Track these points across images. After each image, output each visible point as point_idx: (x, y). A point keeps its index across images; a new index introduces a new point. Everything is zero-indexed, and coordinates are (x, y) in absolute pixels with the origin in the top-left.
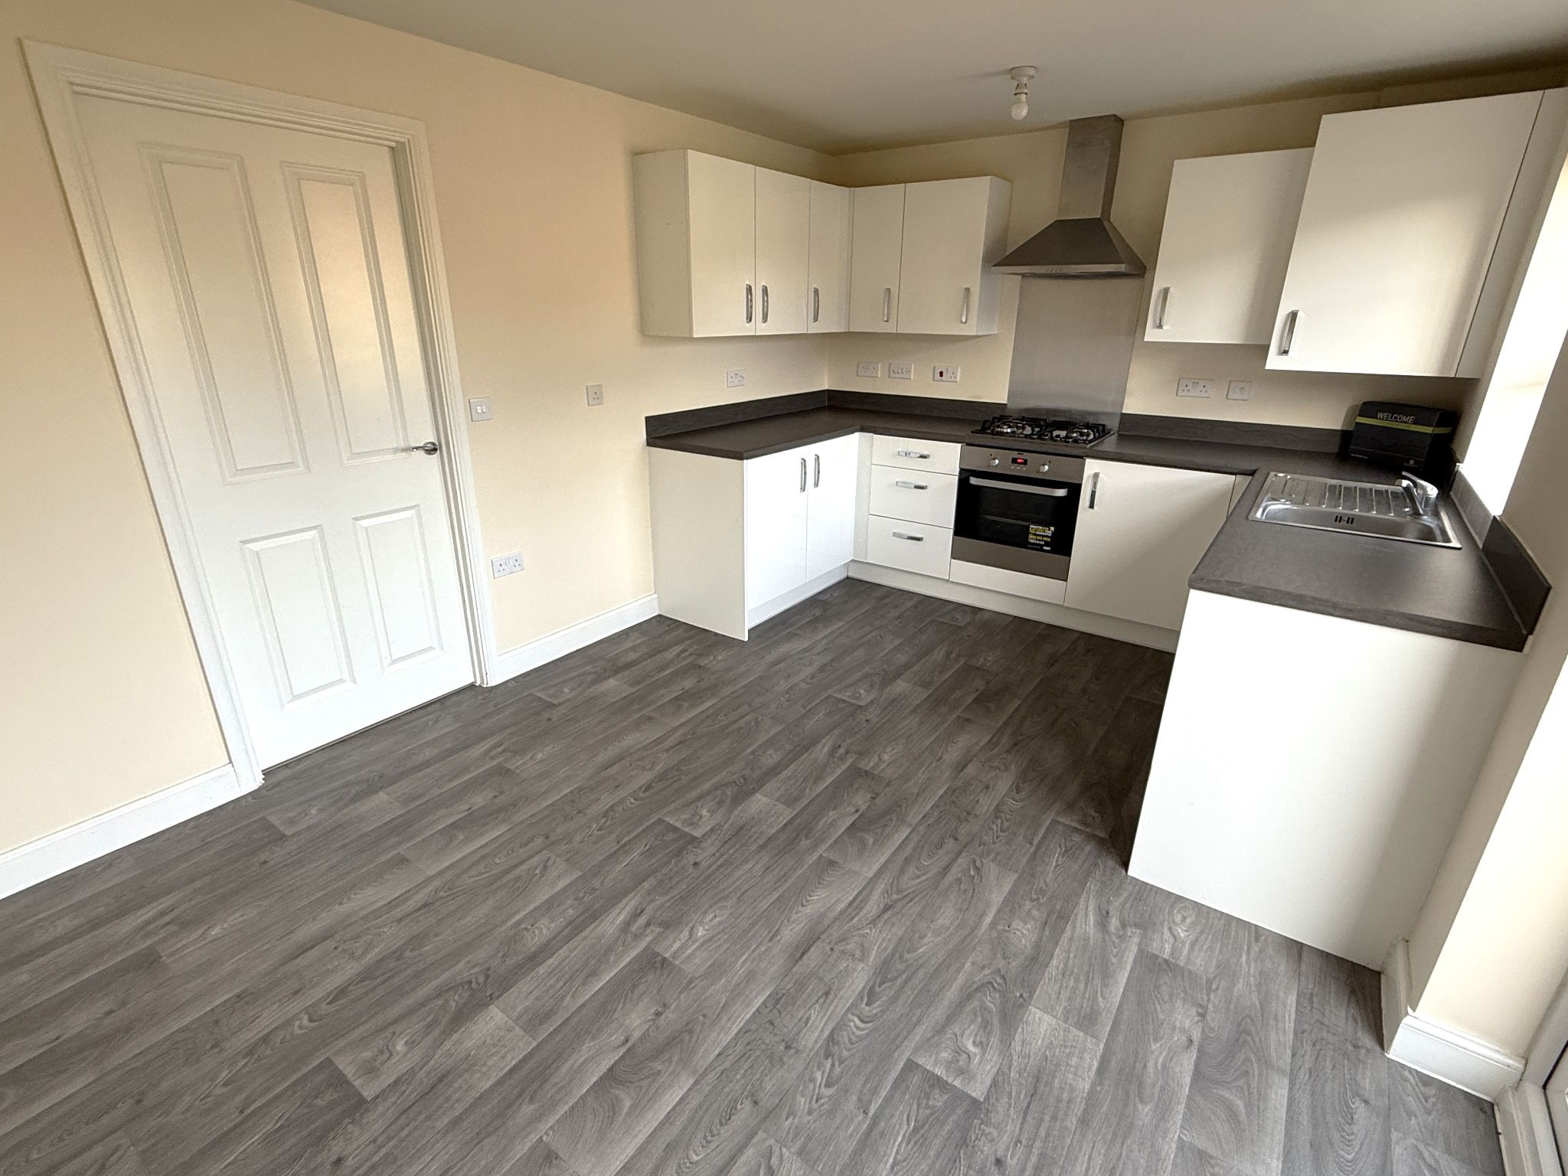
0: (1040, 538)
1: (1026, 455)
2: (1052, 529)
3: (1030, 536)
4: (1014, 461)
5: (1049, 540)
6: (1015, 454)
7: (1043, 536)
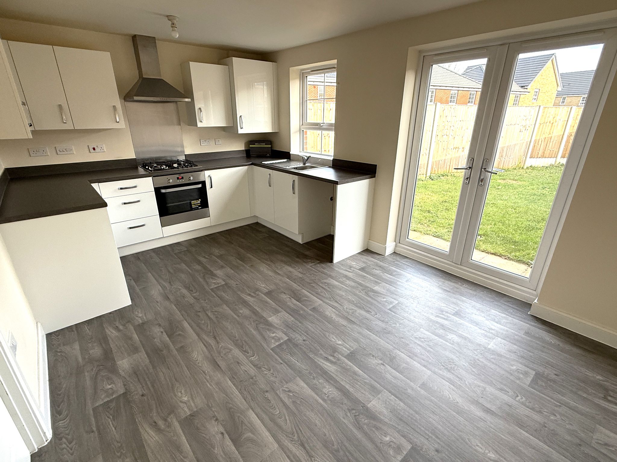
0: (197, 205)
1: (182, 175)
2: (200, 200)
3: (193, 206)
4: (178, 178)
5: (200, 204)
6: (177, 176)
7: (197, 204)
